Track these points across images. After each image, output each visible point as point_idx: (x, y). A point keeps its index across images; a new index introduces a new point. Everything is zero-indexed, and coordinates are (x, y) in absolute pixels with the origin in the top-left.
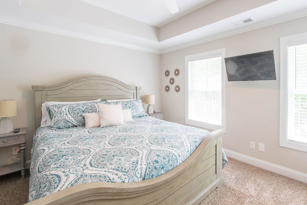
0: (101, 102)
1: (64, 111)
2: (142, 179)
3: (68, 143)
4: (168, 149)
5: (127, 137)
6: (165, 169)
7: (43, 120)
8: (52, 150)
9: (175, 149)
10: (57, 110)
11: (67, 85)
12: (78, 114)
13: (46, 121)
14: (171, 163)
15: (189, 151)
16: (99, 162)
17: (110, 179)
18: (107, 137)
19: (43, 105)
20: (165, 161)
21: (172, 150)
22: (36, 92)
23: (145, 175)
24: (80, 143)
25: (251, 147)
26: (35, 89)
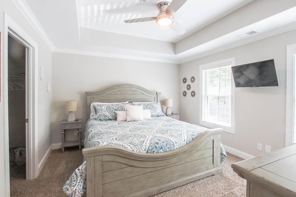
0: (128, 103)
1: (104, 109)
2: (146, 152)
3: (105, 128)
4: (168, 137)
5: (143, 128)
6: (163, 149)
7: (91, 115)
8: (96, 131)
9: (173, 138)
10: (99, 108)
11: (106, 91)
12: (112, 111)
13: (93, 115)
14: (168, 146)
15: (186, 141)
16: (121, 138)
17: (125, 147)
18: (130, 127)
19: (92, 104)
20: (164, 144)
21: (171, 138)
22: (87, 96)
23: (148, 150)
24: (112, 129)
25: (258, 148)
26: (87, 94)
